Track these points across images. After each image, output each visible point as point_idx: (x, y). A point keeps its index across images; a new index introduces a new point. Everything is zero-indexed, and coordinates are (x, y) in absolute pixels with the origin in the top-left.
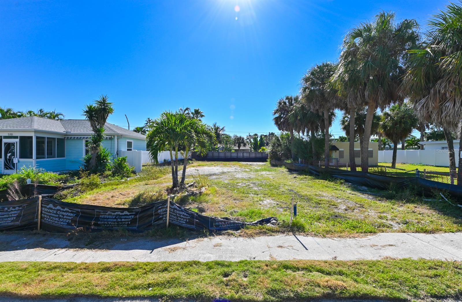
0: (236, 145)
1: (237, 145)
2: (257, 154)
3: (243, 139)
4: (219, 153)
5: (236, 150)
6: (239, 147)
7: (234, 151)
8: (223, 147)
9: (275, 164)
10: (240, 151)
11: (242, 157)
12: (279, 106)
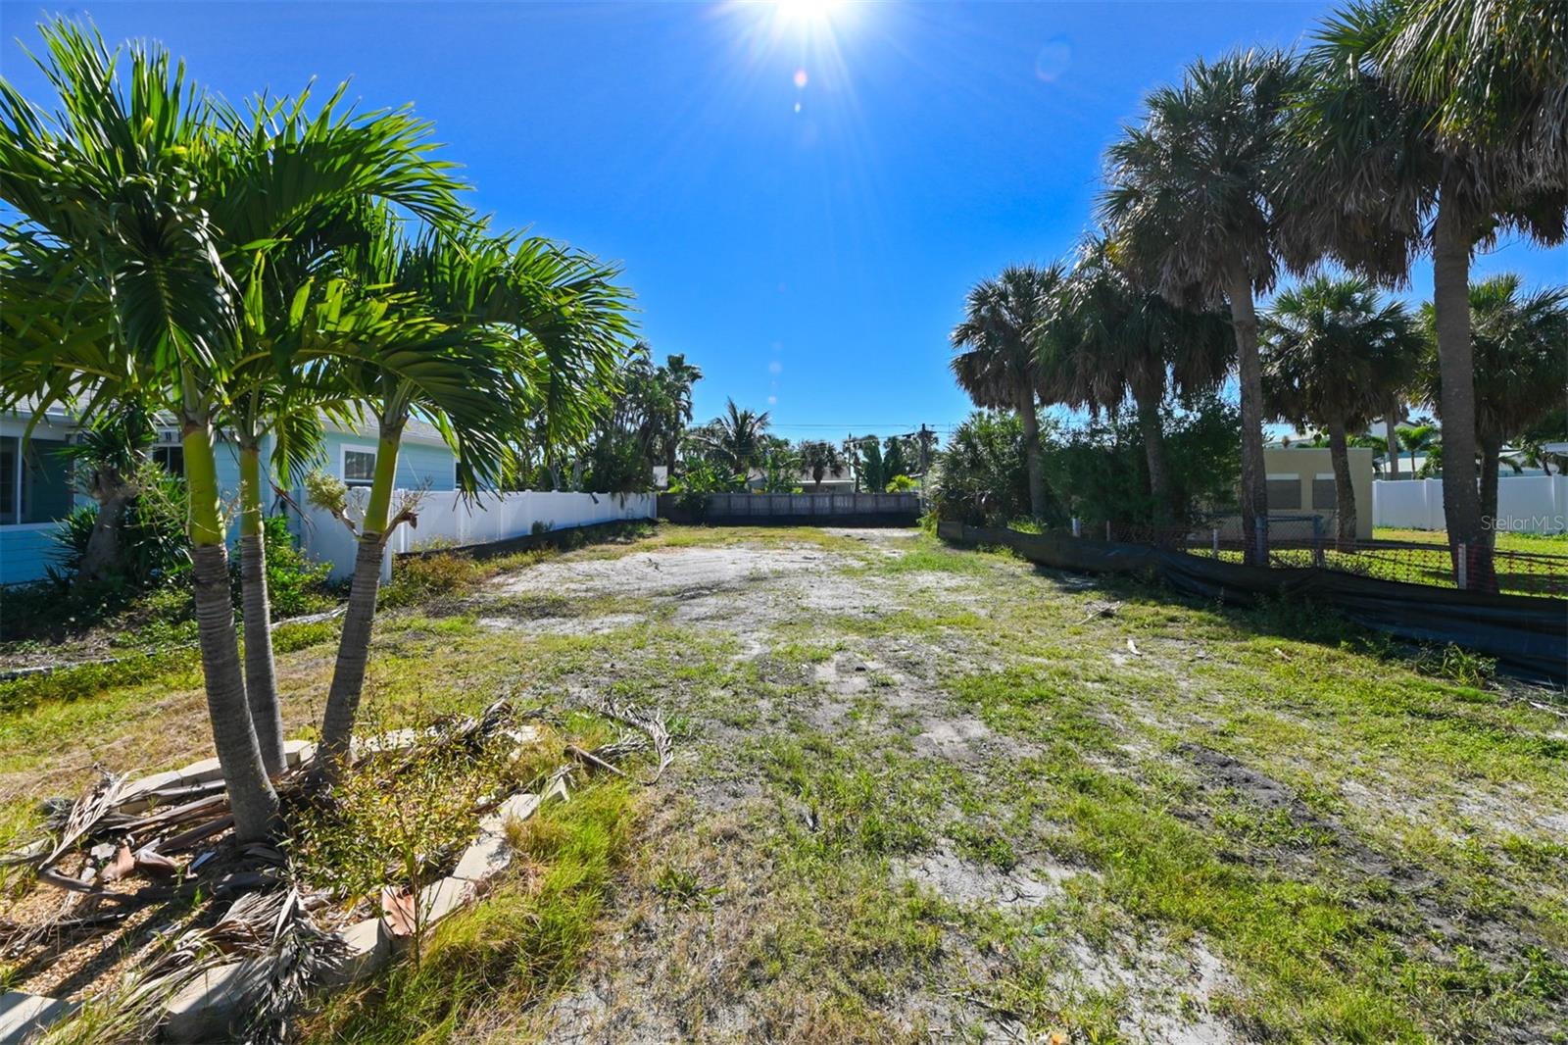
0: (807, 472)
1: (811, 471)
2: (881, 499)
3: (831, 450)
4: (750, 497)
5: (806, 488)
6: (818, 476)
7: (800, 490)
8: (764, 480)
9: (961, 536)
10: (823, 491)
11: (827, 512)
12: (974, 312)
